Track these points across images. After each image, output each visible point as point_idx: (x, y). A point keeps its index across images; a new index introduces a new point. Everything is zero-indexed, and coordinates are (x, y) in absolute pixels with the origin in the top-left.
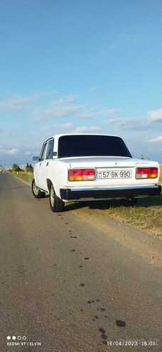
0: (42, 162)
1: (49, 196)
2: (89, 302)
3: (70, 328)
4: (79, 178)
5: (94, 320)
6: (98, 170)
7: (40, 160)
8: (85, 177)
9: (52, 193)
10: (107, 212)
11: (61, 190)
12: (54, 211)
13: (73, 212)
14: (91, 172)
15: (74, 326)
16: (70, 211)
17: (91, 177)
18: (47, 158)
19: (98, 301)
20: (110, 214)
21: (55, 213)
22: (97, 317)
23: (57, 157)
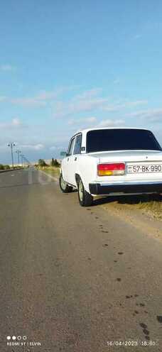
0: (70, 157)
1: (77, 191)
2: (127, 297)
3: (111, 321)
4: (108, 173)
5: (134, 315)
6: (128, 164)
7: (68, 155)
8: (114, 172)
9: (81, 188)
10: (137, 206)
11: (90, 185)
12: (83, 206)
13: (102, 206)
14: (121, 166)
15: (114, 320)
16: (99, 206)
17: (120, 172)
18: (75, 153)
19: (136, 296)
20: (140, 208)
21: (83, 207)
22: (137, 312)
23: (85, 152)
